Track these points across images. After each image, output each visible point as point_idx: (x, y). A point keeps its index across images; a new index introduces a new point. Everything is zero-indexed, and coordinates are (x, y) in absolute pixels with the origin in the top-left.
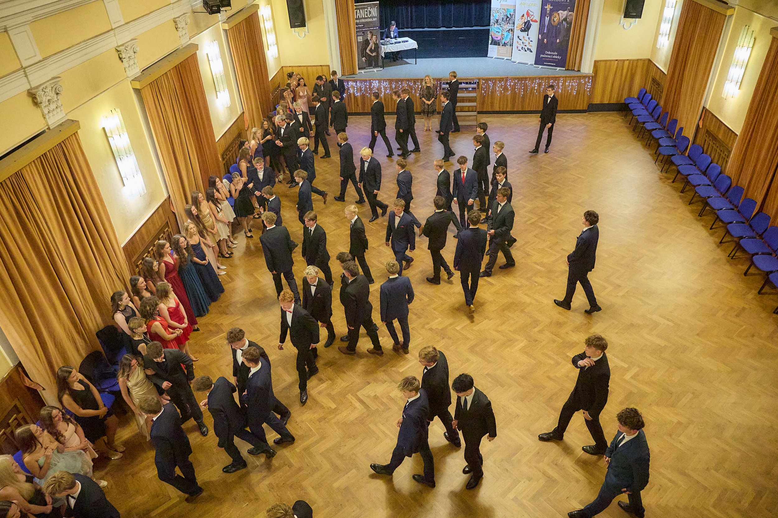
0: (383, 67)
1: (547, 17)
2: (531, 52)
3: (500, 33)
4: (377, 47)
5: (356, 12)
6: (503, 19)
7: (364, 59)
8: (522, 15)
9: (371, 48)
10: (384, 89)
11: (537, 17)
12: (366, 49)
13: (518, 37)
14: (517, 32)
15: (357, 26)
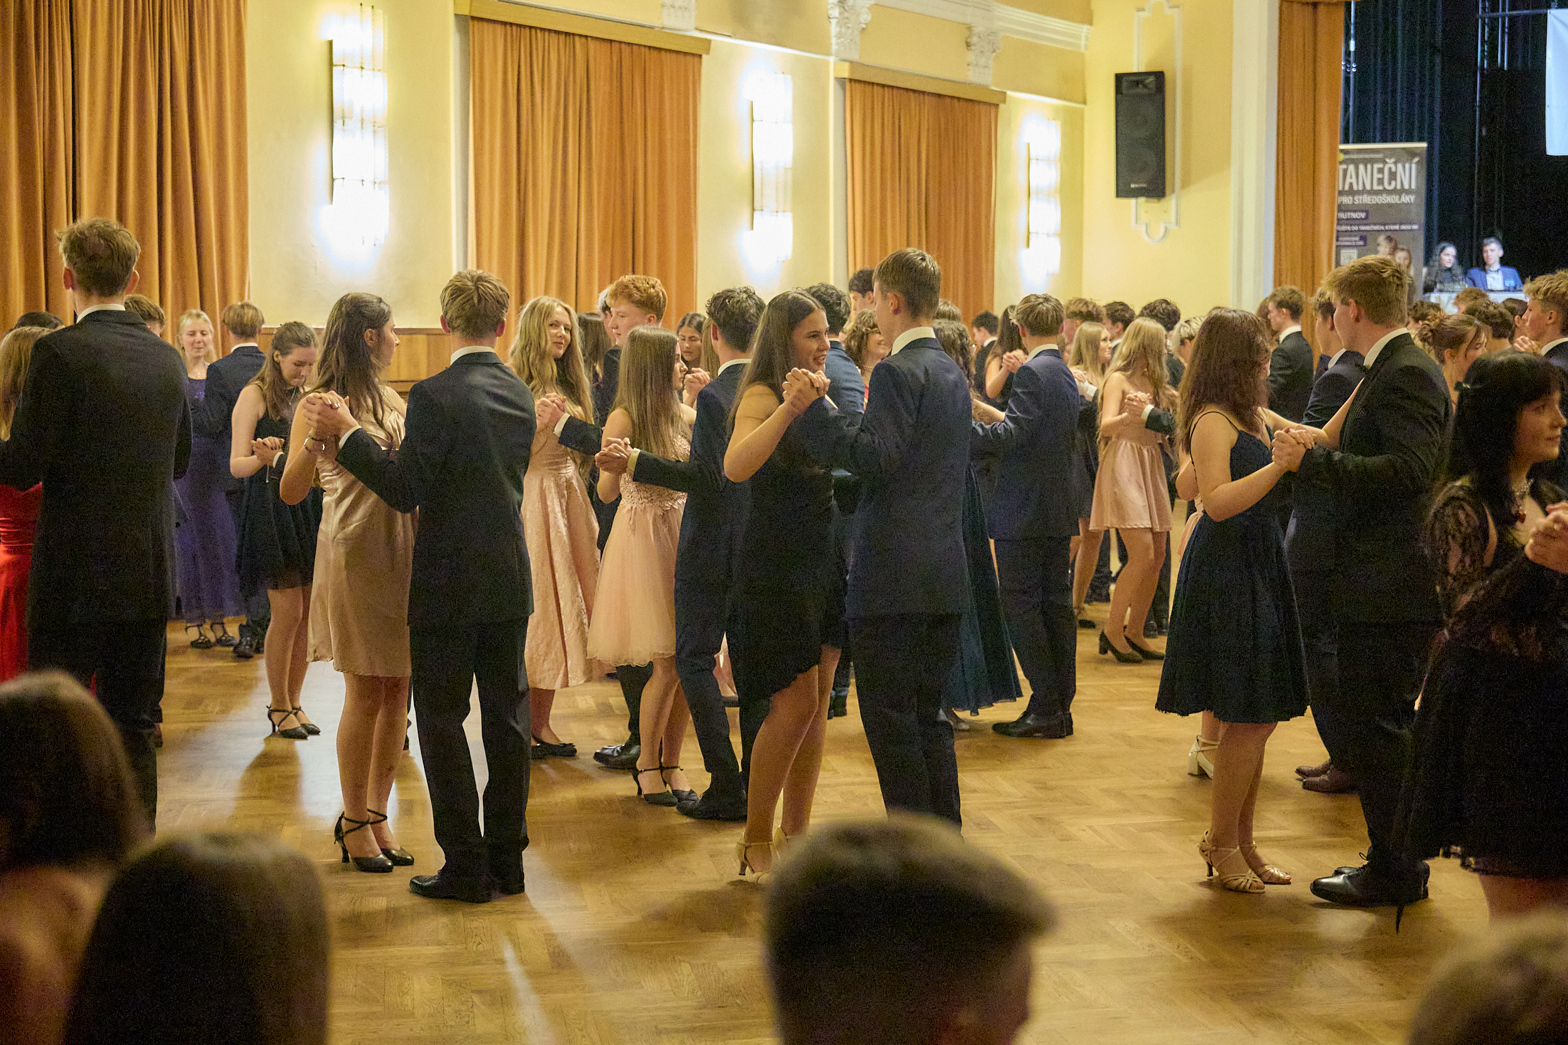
15: (1342, 215)
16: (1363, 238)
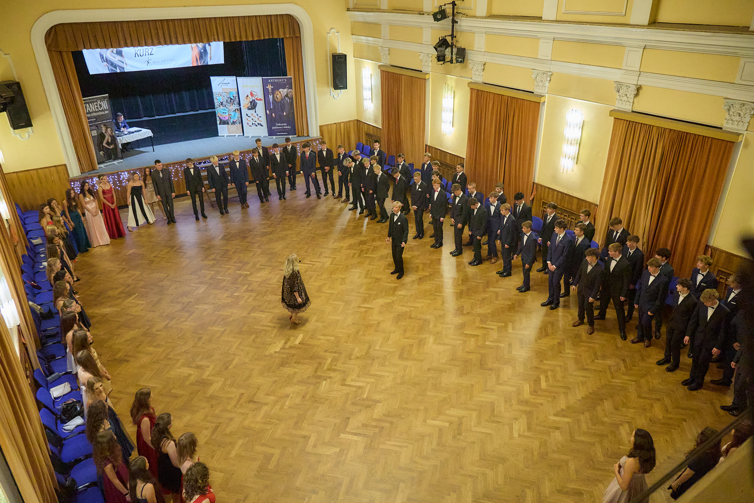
0: (122, 158)
1: (270, 95)
2: (262, 126)
3: (227, 114)
4: (114, 139)
5: (86, 106)
6: (227, 101)
7: (101, 153)
8: (246, 95)
9: (108, 141)
11: (261, 95)
12: (103, 143)
13: (247, 115)
14: (244, 111)
15: (89, 120)
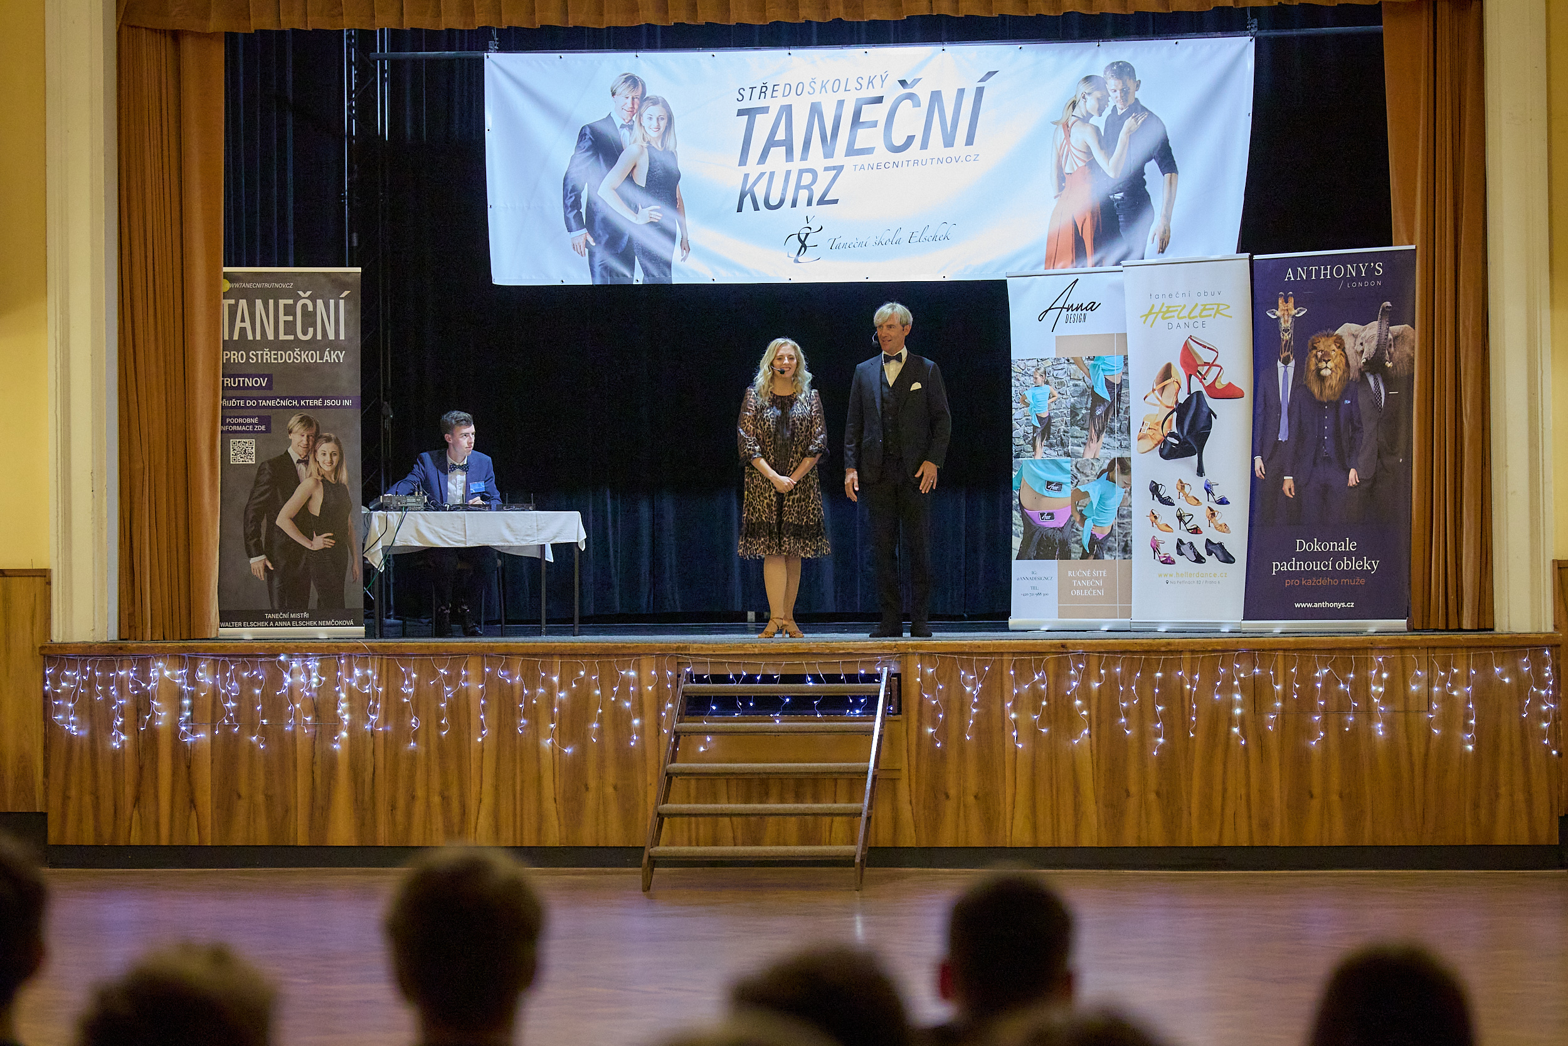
1: (1286, 362)
2: (1228, 559)
3: (1067, 490)
4: (339, 504)
5: (232, 310)
6: (1074, 412)
7: (257, 563)
8: (1160, 370)
9: (305, 508)
10: (351, 710)
11: (1235, 366)
13: (1155, 489)
14: (1147, 467)
15: (229, 382)
16: (265, 420)
